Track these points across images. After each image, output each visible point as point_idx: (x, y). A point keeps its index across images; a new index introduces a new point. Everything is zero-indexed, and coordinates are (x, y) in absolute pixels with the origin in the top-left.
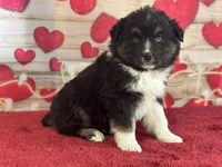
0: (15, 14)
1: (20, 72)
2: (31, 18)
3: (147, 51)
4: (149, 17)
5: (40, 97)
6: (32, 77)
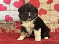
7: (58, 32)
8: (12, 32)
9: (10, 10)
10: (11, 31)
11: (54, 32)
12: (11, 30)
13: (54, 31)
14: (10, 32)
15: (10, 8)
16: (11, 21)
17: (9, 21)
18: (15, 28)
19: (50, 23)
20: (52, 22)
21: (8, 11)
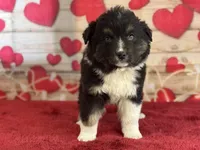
0: (46, 28)
1: (51, 71)
2: (57, 31)
3: (121, 50)
4: (120, 16)
5: (66, 90)
6: (60, 75)
7: (168, 100)
8: (24, 99)
9: (14, 31)
10: (20, 96)
12: (19, 93)
14: (17, 98)
15: (13, 22)
16: (17, 65)
17: (13, 64)
18: (32, 87)
21: (8, 32)
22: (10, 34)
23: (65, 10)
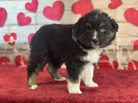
7: (135, 69)
9: (36, 24)
11: (125, 68)
13: (127, 66)
15: (36, 19)
19: (116, 50)
20: (120, 47)
22: (34, 26)
23: (67, 10)
